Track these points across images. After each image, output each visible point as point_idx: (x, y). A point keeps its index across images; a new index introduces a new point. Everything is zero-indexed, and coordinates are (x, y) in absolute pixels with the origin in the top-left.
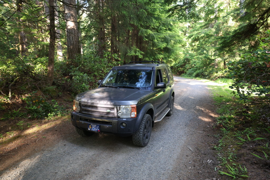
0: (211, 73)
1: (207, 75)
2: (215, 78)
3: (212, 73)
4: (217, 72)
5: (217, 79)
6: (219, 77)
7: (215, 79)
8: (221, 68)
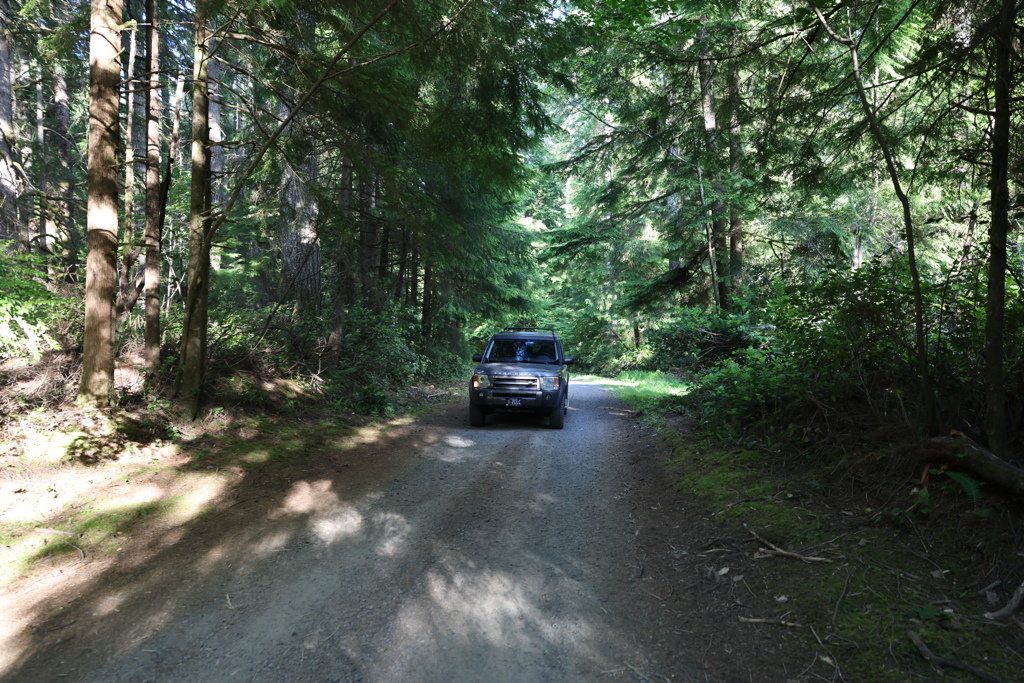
0: (603, 358)
1: (592, 365)
2: (614, 369)
3: (606, 359)
4: (618, 356)
5: (618, 373)
6: (623, 369)
7: (614, 373)
8: (628, 345)
